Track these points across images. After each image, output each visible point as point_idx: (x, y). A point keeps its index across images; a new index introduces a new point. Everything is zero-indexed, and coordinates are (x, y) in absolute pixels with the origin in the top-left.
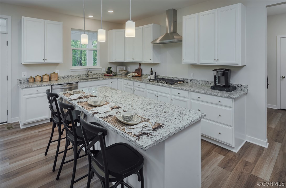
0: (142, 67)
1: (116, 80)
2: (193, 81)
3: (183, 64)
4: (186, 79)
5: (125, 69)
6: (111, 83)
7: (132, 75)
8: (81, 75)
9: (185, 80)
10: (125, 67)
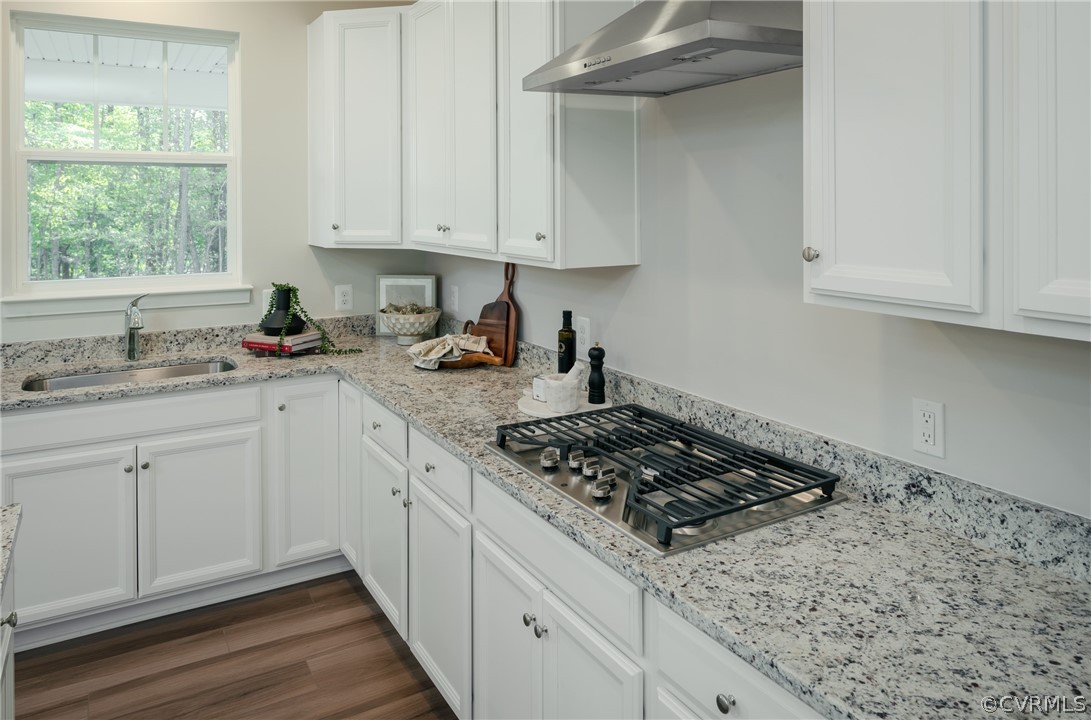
0: (522, 293)
1: (327, 384)
2: (943, 500)
3: (808, 298)
4: (860, 460)
5: (429, 300)
6: (281, 409)
7: (435, 356)
8: (88, 346)
9: (850, 468)
10: (428, 283)
